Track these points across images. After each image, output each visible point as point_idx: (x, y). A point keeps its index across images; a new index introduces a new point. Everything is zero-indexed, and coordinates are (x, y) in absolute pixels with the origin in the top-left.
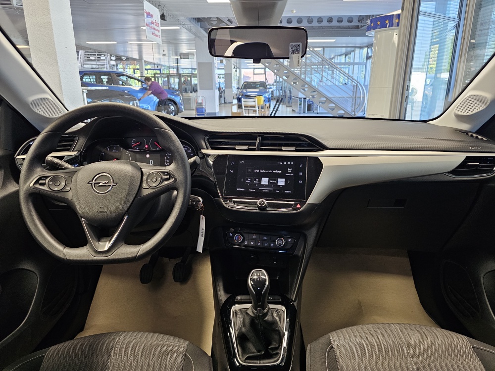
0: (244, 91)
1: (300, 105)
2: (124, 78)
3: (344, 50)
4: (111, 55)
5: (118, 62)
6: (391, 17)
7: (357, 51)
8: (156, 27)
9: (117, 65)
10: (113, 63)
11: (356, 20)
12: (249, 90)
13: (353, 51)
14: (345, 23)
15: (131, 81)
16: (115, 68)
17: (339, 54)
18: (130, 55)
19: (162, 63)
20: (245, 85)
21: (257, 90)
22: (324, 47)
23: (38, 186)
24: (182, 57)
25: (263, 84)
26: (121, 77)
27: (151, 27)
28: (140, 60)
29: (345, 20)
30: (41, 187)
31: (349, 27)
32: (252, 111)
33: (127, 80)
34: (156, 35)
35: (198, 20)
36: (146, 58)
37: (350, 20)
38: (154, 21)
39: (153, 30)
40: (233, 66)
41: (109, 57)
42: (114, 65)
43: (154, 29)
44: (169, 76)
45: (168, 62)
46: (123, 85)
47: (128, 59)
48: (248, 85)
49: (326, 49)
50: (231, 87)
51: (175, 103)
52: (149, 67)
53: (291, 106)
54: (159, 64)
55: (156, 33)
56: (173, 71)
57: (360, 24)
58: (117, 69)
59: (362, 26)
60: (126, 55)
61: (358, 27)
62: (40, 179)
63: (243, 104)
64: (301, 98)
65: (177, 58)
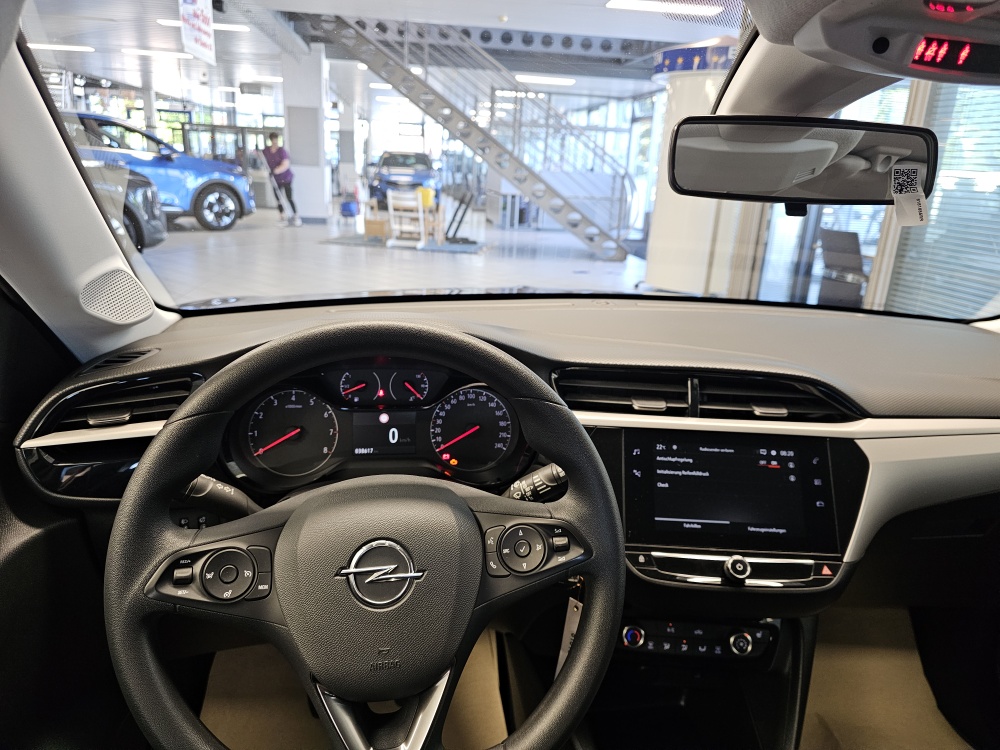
0: (385, 171)
1: (504, 208)
2: (114, 131)
3: (585, 102)
4: (75, 76)
5: (90, 90)
6: (702, 51)
7: (613, 104)
8: (204, 27)
9: (86, 97)
10: (80, 91)
11: (616, 47)
12: (395, 170)
13: (606, 104)
14: (596, 51)
15: (131, 138)
16: (83, 103)
17: (576, 107)
18: (119, 77)
19: (195, 100)
20: (386, 159)
21: (410, 171)
22: (550, 94)
23: (169, 590)
24: (245, 90)
25: (423, 159)
26: (107, 129)
27: (193, 26)
28: (145, 90)
29: (596, 45)
30: (181, 593)
31: (601, 60)
32: (408, 220)
33: (123, 137)
34: (204, 45)
35: (291, 17)
36: (157, 86)
37: (606, 45)
38: (199, 12)
39: (197, 33)
40: (356, 116)
41: (70, 78)
42: (79, 97)
43: (199, 29)
44: (213, 129)
45: (209, 97)
46: (110, 146)
47: (115, 86)
48: (390, 160)
49: (554, 98)
50: (352, 160)
51: (234, 193)
52: (166, 105)
53: (483, 211)
54: (188, 102)
55: (204, 38)
56: (220, 119)
57: (623, 56)
58: (88, 106)
59: (627, 61)
60: (109, 77)
61: (618, 61)
62: (176, 564)
63: (391, 202)
64: (505, 197)
65: (233, 93)
